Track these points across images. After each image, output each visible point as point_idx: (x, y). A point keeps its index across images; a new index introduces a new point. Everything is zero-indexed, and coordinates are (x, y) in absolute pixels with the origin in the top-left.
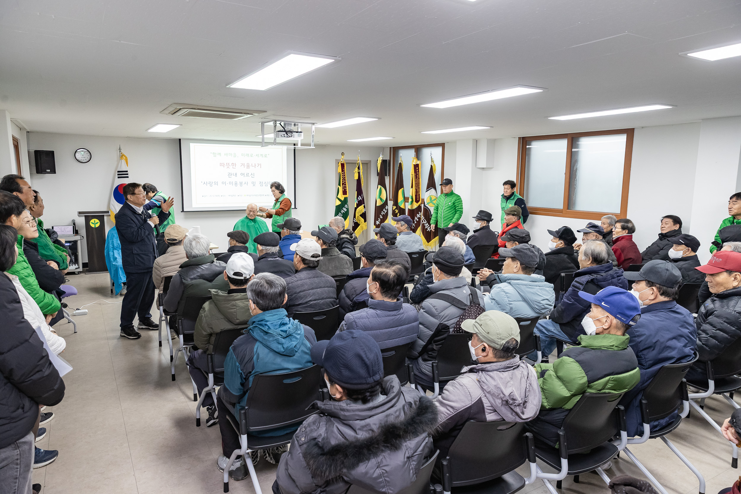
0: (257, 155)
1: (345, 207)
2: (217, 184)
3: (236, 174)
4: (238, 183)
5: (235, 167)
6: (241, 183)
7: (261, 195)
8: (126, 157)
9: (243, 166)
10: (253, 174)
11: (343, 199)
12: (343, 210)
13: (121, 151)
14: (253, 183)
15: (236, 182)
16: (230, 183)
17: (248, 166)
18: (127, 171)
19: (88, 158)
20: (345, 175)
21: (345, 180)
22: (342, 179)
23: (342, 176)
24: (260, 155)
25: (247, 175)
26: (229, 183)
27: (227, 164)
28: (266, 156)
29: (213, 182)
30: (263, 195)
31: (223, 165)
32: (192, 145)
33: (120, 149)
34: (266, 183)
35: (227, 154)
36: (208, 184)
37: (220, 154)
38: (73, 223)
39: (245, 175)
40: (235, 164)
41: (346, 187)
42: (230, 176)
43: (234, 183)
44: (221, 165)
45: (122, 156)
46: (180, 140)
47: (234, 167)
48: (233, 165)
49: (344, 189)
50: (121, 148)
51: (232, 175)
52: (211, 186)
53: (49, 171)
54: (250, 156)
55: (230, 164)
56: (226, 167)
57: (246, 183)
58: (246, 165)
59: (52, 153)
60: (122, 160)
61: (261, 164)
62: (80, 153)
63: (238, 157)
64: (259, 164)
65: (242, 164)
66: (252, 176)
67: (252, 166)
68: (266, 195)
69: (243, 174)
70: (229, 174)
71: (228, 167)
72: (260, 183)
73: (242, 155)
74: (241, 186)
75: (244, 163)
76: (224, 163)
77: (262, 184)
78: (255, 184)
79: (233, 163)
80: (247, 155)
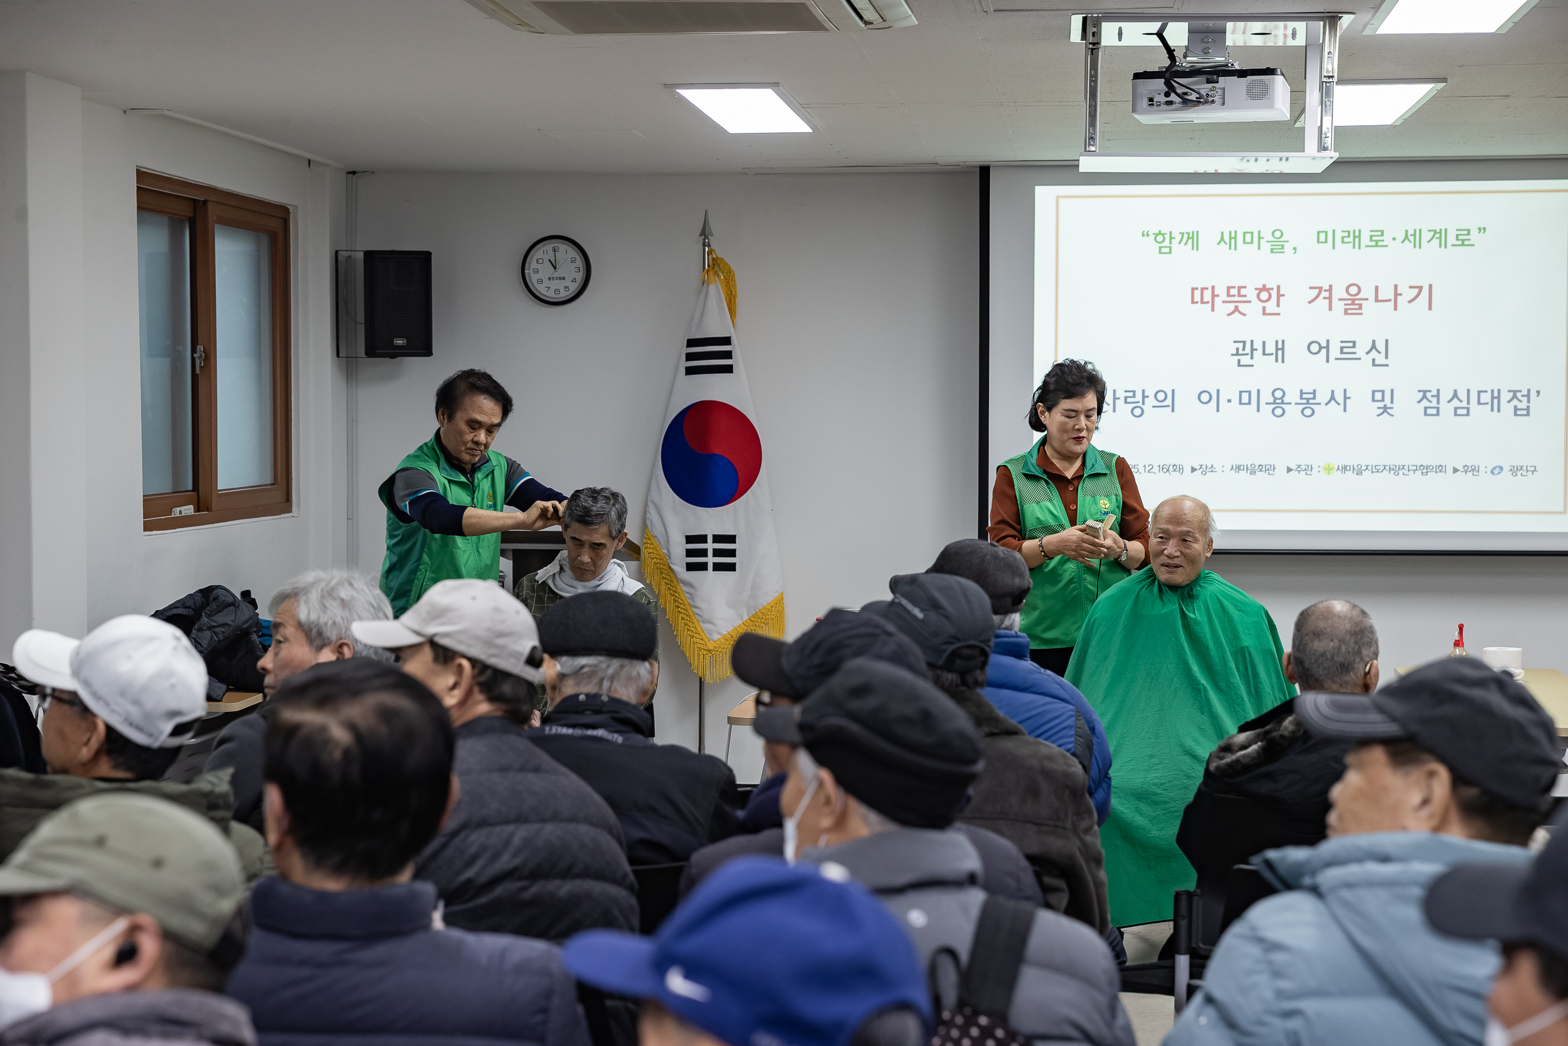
0: (1413, 238)
2: (1169, 402)
3: (1280, 348)
4: (1292, 396)
5: (1277, 310)
6: (1308, 400)
7: (1425, 469)
8: (730, 271)
9: (1322, 303)
10: (1381, 346)
13: (713, 241)
14: (1378, 396)
15: (1278, 394)
16: (1246, 398)
17: (1354, 304)
18: (727, 341)
19: (574, 280)
24: (1426, 236)
25: (1348, 349)
26: (1236, 400)
27: (1233, 292)
28: (1463, 238)
29: (1150, 393)
30: (1440, 469)
31: (1208, 296)
32: (1045, 196)
33: (705, 233)
34: (1462, 395)
35: (1233, 237)
36: (1120, 403)
37: (1192, 239)
39: (1335, 352)
40: (1274, 293)
42: (1245, 360)
43: (1266, 397)
44: (1197, 298)
45: (715, 266)
46: (985, 172)
47: (1271, 307)
48: (1264, 295)
50: (714, 226)
51: (1258, 354)
52: (1137, 412)
53: (399, 342)
54: (1365, 240)
55: (1251, 294)
56: (1223, 308)
57: (1339, 397)
58: (1339, 292)
59: (424, 259)
60: (712, 288)
61: (1430, 286)
62: (546, 258)
63: (1295, 249)
64: (1420, 288)
65: (1320, 289)
66: (1374, 360)
67: (1377, 300)
68: (1455, 470)
69: (1321, 348)
70: (1237, 349)
71: (1236, 309)
72: (1424, 397)
73: (1322, 237)
74: (1308, 412)
75: (1331, 286)
76: (1213, 287)
77: (1434, 404)
78: (1389, 405)
79: (1264, 286)
80: (1351, 239)
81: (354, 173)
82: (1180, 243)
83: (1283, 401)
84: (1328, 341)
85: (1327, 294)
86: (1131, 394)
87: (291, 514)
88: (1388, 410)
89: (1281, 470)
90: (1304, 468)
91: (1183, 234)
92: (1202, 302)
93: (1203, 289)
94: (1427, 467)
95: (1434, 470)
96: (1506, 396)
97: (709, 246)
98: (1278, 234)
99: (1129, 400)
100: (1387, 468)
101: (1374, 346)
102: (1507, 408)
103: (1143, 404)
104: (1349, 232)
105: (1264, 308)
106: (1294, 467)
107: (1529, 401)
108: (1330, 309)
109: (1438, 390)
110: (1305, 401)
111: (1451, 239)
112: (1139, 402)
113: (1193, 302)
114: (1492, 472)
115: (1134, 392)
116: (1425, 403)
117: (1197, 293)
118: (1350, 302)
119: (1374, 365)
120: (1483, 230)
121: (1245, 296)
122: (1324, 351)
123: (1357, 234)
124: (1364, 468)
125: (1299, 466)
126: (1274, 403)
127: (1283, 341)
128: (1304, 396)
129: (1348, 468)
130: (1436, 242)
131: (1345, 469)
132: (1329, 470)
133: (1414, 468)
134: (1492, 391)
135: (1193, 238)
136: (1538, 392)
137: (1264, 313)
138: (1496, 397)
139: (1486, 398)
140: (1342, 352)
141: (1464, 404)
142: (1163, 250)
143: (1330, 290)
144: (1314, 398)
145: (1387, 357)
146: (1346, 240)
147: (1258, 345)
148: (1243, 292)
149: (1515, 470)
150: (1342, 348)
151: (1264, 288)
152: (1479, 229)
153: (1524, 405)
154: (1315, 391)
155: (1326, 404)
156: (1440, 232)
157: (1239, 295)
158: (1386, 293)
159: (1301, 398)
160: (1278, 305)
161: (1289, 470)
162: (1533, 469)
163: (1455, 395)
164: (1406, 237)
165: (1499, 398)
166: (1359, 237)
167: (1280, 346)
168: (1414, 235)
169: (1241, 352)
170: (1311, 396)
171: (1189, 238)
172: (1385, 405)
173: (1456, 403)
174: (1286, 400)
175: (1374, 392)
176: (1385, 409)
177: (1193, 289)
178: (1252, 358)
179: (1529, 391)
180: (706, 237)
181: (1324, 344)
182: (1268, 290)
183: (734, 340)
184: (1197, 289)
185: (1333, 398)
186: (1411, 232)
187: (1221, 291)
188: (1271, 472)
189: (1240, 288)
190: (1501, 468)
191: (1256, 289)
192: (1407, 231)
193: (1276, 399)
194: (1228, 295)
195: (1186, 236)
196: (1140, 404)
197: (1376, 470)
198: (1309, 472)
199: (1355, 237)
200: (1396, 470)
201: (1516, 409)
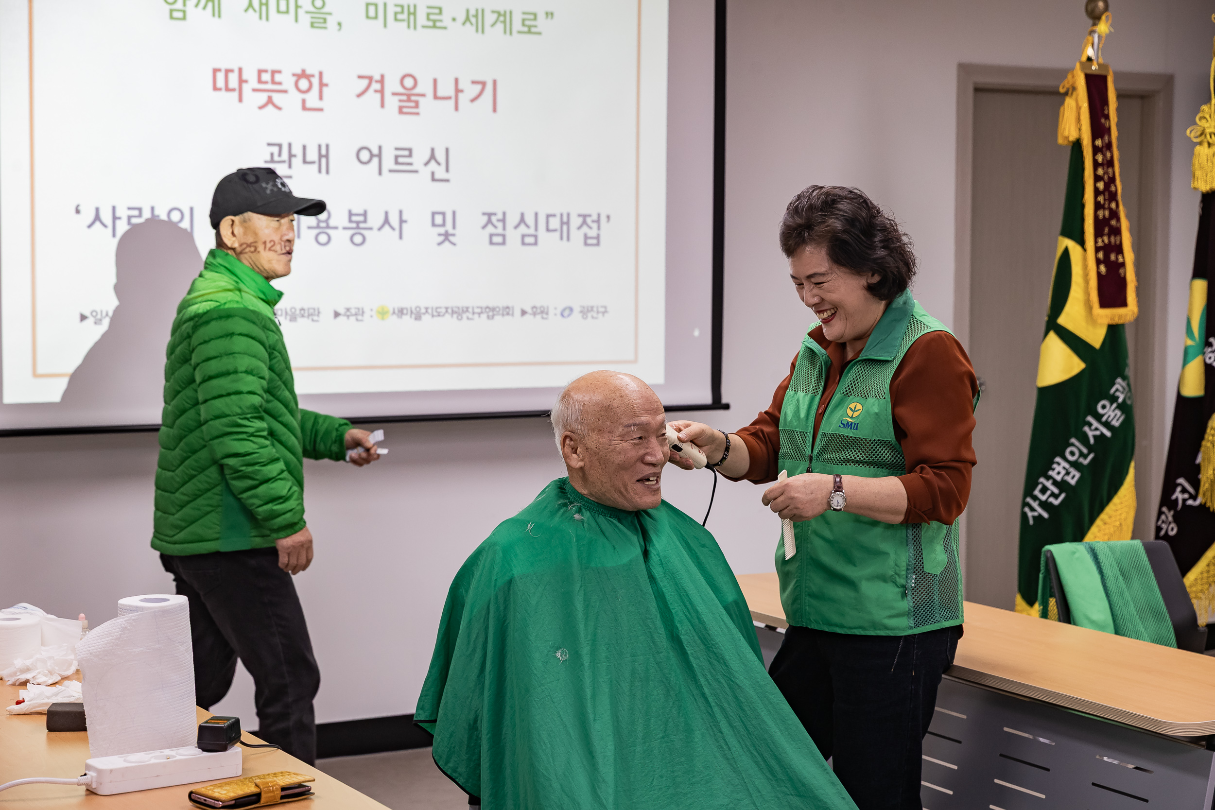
0: (475, 20)
1: (1113, 399)
3: (324, 155)
4: (340, 219)
5: (317, 104)
6: (358, 224)
7: (491, 312)
9: (373, 97)
10: (440, 156)
11: (1096, 337)
12: (1098, 417)
14: (439, 219)
17: (410, 101)
20: (1110, 163)
21: (1113, 197)
22: (1097, 193)
23: (1096, 165)
24: (490, 18)
25: (404, 158)
27: (266, 77)
28: (530, 25)
30: (507, 311)
31: (233, 82)
34: (530, 220)
35: (264, 3)
36: (122, 224)
37: (213, 1)
39: (388, 162)
40: (315, 81)
41: (1119, 250)
44: (221, 83)
47: (312, 99)
48: (304, 84)
49: (1106, 261)
51: (297, 162)
54: (421, 19)
55: (287, 81)
56: (252, 99)
57: (394, 220)
58: (392, 85)
61: (495, 82)
63: (339, 24)
64: (484, 84)
65: (370, 79)
66: (433, 174)
67: (436, 97)
68: (524, 313)
69: (372, 155)
70: (272, 155)
71: (270, 101)
72: (489, 221)
73: (372, 11)
74: (358, 239)
75: (382, 76)
76: (240, 70)
77: (500, 230)
78: (451, 231)
79: (303, 71)
80: (404, 16)
83: (328, 224)
84: (380, 148)
85: (377, 86)
86: (136, 213)
88: (451, 238)
89: (327, 314)
90: (353, 311)
92: (228, 89)
93: (228, 71)
94: (493, 309)
95: (501, 312)
96: (575, 221)
98: (319, 3)
100: (450, 311)
101: (433, 157)
102: (577, 236)
104: (402, 7)
105: (304, 101)
106: (341, 310)
107: (599, 228)
108: (383, 106)
109: (504, 214)
110: (354, 225)
113: (215, 88)
114: (562, 315)
115: (140, 210)
116: (490, 229)
117: (220, 76)
118: (404, 98)
119: (433, 179)
120: (550, 15)
121: (280, 83)
122: (375, 160)
123: (412, 10)
124: (423, 311)
125: (347, 310)
126: (318, 227)
127: (327, 146)
128: (354, 218)
129: (405, 311)
130: (500, 26)
131: (401, 312)
132: (383, 313)
133: (479, 310)
134: (562, 215)
136: (608, 217)
137: (304, 108)
138: (565, 223)
139: (555, 223)
140: (397, 163)
141: (532, 231)
142: (176, 14)
143: (382, 81)
144: (365, 221)
145: (447, 170)
146: (399, 17)
147: (297, 150)
148: (278, 78)
149: (586, 311)
150: (397, 157)
151: (303, 75)
152: (547, 14)
153: (593, 233)
154: (365, 212)
155: (380, 229)
156: (505, 15)
157: (273, 82)
158: (448, 90)
159: (350, 221)
160: (321, 98)
161: (337, 315)
162: (602, 310)
163: (522, 220)
164: (467, 19)
165: (568, 223)
166: (414, 14)
167: (324, 152)
168: (476, 16)
169: (276, 158)
170: (361, 218)
171: (208, 0)
172: (447, 232)
173: (523, 229)
174: (332, 223)
175: (434, 214)
176: (447, 236)
177: (215, 71)
178: (290, 166)
179: (599, 215)
181: (375, 151)
182: (308, 77)
184: (219, 70)
185: (386, 221)
186: (472, 12)
188: (315, 318)
189: (274, 72)
190: (571, 309)
191: (294, 75)
192: (468, 11)
194: (260, 81)
197: (437, 313)
198: (360, 317)
199: (409, 13)
200: (459, 312)
201: (586, 237)
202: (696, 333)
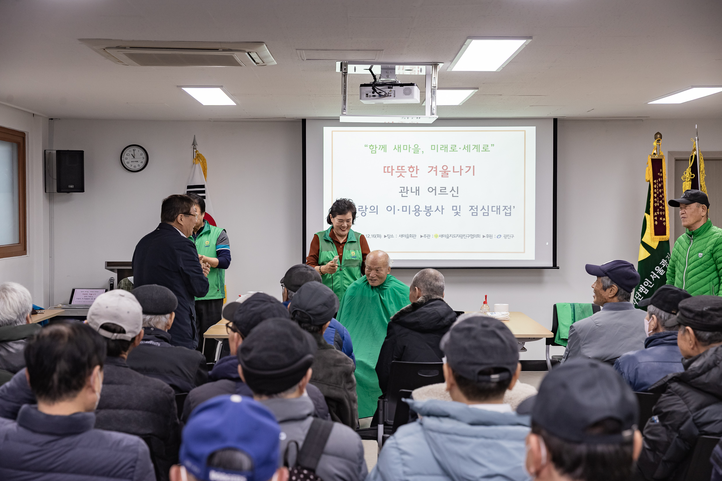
0: (467, 148)
1: (661, 266)
2: (375, 210)
3: (418, 190)
4: (422, 208)
5: (416, 175)
6: (428, 210)
7: (472, 236)
8: (204, 159)
9: (433, 172)
10: (455, 189)
11: (654, 245)
12: (656, 272)
13: (197, 147)
14: (455, 208)
15: (417, 207)
16: (405, 209)
17: (445, 173)
18: (203, 186)
19: (142, 162)
20: (662, 187)
21: (661, 199)
22: (654, 198)
23: (654, 189)
24: (472, 147)
25: (443, 190)
26: (401, 210)
27: (400, 168)
28: (486, 149)
29: (368, 207)
30: (478, 236)
31: (390, 170)
32: (327, 131)
33: (194, 144)
34: (486, 208)
35: (399, 147)
38: (111, 284)
39: (438, 191)
40: (415, 169)
41: (664, 216)
42: (404, 194)
43: (412, 208)
44: (386, 170)
45: (198, 157)
46: (304, 121)
47: (414, 174)
48: (411, 170)
49: (658, 220)
50: (198, 141)
51: (409, 192)
52: (364, 214)
53: (72, 186)
54: (449, 149)
55: (406, 169)
56: (396, 175)
57: (440, 209)
58: (440, 169)
59: (81, 154)
60: (197, 166)
61: (474, 166)
62: (130, 153)
63: (423, 152)
64: (470, 167)
65: (433, 167)
66: (453, 194)
67: (454, 172)
68: (484, 237)
69: (433, 190)
70: (401, 190)
71: (401, 175)
72: (472, 208)
73: (433, 147)
74: (428, 214)
75: (436, 166)
76: (392, 166)
77: (476, 211)
78: (459, 212)
79: (411, 166)
80: (444, 148)
81: (52, 119)
82: (379, 149)
83: (419, 210)
84: (435, 187)
85: (435, 169)
86: (361, 207)
87: (26, 255)
88: (458, 214)
89: (418, 236)
90: (427, 236)
91: (380, 146)
92: (388, 172)
93: (388, 167)
95: (476, 236)
96: (502, 208)
97: (196, 149)
98: (416, 146)
99: (360, 210)
100: (458, 236)
101: (453, 189)
102: (503, 213)
103: (366, 211)
104: (443, 145)
105: (411, 174)
106: (423, 235)
107: (510, 211)
108: (436, 175)
109: (477, 206)
110: (427, 210)
111: (481, 149)
112: (364, 210)
113: (384, 172)
114: (497, 237)
115: (362, 206)
116: (472, 211)
117: (386, 169)
118: (444, 172)
119: (453, 196)
121: (404, 170)
122: (434, 191)
123: (446, 146)
124: (450, 236)
125: (425, 235)
126: (416, 211)
127: (419, 187)
128: (427, 208)
130: (475, 149)
131: (442, 236)
132: (436, 236)
133: (468, 236)
134: (497, 206)
135: (384, 147)
136: (514, 207)
137: (411, 176)
138: (498, 209)
139: (495, 209)
140: (441, 192)
141: (487, 211)
142: (373, 152)
144: (431, 209)
145: (458, 194)
146: (442, 149)
147: (409, 189)
148: (403, 168)
149: (506, 236)
150: (441, 190)
151: (411, 167)
152: (492, 145)
153: (509, 212)
154: (431, 206)
155: (435, 211)
156: (477, 146)
157: (402, 170)
158: (457, 169)
159: (426, 209)
160: (417, 173)
161: (421, 236)
162: (512, 236)
163: (483, 208)
164: (465, 148)
165: (499, 209)
166: (447, 147)
167: (417, 189)
168: (467, 147)
169: (403, 191)
170: (430, 208)
171: (382, 147)
172: (457, 212)
173: (483, 211)
174: (420, 210)
175: (453, 207)
176: (457, 213)
177: (385, 167)
178: (407, 194)
179: (511, 206)
180: (195, 146)
181: (434, 188)
182: (413, 168)
183: (206, 186)
184: (386, 167)
185: (437, 209)
186: (466, 146)
187: (395, 168)
188: (415, 237)
189: (402, 167)
190: (501, 236)
191: (408, 167)
193: (416, 209)
194: (398, 169)
195: (381, 147)
196: (365, 211)
197: (454, 236)
198: (429, 237)
199: (445, 147)
200: (461, 236)
201: (506, 213)
202: (547, 244)
